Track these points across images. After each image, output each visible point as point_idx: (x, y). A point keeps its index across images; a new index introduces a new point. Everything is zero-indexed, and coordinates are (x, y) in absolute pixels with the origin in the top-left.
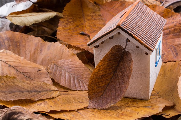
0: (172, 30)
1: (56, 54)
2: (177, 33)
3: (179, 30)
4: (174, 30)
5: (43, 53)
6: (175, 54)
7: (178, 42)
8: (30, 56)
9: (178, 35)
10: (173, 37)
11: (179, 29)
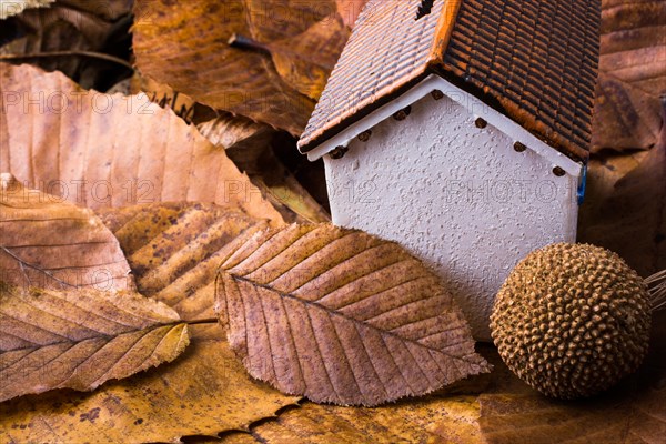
0: (610, 18)
1: (139, 150)
2: (632, 28)
3: (636, 18)
4: (619, 16)
5: (80, 146)
6: (624, 118)
7: (635, 69)
8: (31, 160)
9: (634, 37)
10: (615, 45)
11: (640, 12)
